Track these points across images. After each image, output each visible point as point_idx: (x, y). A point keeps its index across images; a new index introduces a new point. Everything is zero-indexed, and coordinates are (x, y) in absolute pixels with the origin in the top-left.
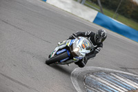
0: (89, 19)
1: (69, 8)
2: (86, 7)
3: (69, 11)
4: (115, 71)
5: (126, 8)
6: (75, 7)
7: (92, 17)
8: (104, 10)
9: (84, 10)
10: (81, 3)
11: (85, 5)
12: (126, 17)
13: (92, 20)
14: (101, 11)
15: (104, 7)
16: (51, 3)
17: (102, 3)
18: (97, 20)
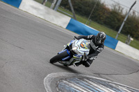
0: (62, 25)
1: (41, 15)
2: (59, 13)
3: (42, 17)
4: (88, 76)
5: (99, 14)
6: (48, 13)
7: (65, 23)
8: (77, 16)
9: (57, 17)
10: (53, 9)
11: (58, 11)
12: (99, 23)
13: (65, 26)
14: (74, 18)
15: (76, 14)
16: (24, 10)
17: (75, 9)
18: (70, 26)
